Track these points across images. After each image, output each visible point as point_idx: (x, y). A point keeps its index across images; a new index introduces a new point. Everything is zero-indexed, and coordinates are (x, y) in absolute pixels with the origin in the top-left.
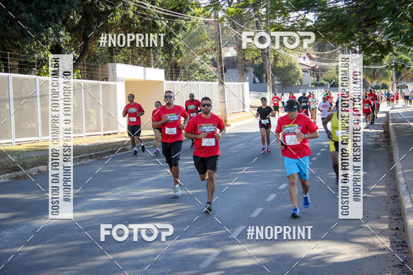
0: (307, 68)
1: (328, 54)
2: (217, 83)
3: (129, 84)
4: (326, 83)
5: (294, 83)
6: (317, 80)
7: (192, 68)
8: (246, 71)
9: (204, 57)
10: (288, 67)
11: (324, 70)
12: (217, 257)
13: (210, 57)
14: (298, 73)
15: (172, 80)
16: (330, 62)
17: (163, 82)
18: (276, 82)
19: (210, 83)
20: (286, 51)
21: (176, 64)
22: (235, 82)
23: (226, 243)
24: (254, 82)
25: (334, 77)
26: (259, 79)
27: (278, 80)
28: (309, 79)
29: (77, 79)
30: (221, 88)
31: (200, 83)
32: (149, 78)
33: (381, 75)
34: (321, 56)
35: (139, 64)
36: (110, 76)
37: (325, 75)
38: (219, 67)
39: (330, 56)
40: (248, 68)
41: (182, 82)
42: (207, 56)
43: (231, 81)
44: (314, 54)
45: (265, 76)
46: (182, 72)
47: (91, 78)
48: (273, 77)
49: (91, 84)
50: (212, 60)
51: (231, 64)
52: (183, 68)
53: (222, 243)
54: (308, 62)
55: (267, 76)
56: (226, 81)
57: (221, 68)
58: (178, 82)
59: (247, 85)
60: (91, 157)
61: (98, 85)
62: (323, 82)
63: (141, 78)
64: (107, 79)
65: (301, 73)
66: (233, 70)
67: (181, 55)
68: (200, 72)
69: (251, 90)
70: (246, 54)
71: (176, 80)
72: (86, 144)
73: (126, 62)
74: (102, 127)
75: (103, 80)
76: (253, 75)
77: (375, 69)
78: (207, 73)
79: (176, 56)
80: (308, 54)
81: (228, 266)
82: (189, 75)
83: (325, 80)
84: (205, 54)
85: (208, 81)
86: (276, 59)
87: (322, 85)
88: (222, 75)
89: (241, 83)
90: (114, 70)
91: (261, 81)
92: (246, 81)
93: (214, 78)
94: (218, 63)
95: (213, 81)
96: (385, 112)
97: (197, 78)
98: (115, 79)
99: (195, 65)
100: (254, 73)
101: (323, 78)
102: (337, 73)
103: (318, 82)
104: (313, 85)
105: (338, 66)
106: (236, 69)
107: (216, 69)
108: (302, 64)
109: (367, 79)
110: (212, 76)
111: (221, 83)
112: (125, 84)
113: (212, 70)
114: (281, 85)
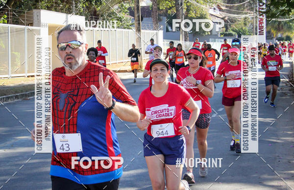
1: (236, 7)
2: (134, 30)
3: (51, 29)
4: (234, 33)
6: (226, 31)
7: (110, 16)
8: (159, 20)
9: (122, 5)
11: (233, 21)
13: (127, 6)
16: (238, 13)
19: (126, 30)
20: (198, 2)
21: (95, 12)
22: (150, 30)
24: (167, 30)
25: (242, 28)
26: (172, 28)
29: (3, 23)
30: (138, 35)
33: (285, 28)
34: (231, 7)
35: (61, 11)
36: (35, 22)
37: (234, 26)
38: (136, 15)
39: (238, 8)
40: (161, 17)
42: (124, 5)
43: (146, 29)
44: (223, 6)
46: (101, 19)
47: (17, 23)
49: (16, 29)
50: (130, 9)
51: (146, 13)
52: (102, 16)
54: (218, 13)
56: (142, 29)
57: (139, 16)
59: (161, 33)
60: (17, 97)
61: (24, 30)
62: (232, 32)
64: (32, 24)
66: (148, 18)
67: (101, 4)
69: (165, 37)
70: (161, 4)
72: (12, 85)
73: (49, 8)
74: (27, 69)
75: (28, 25)
76: (166, 24)
77: (280, 22)
78: (124, 20)
79: (96, 5)
80: (218, 6)
83: (233, 31)
84: (123, 3)
85: (125, 28)
86: (188, 10)
87: (230, 35)
88: (139, 24)
89: (155, 31)
90: (39, 16)
92: (161, 29)
94: (136, 12)
95: (130, 29)
96: (289, 63)
98: (39, 25)
99: (113, 13)
101: (231, 28)
102: (245, 24)
103: (227, 33)
104: (222, 34)
105: (245, 18)
106: (151, 18)
107: (132, 18)
108: (212, 15)
109: (272, 31)
110: (129, 24)
111: (139, 30)
112: (49, 29)
113: (129, 18)
114: (192, 34)
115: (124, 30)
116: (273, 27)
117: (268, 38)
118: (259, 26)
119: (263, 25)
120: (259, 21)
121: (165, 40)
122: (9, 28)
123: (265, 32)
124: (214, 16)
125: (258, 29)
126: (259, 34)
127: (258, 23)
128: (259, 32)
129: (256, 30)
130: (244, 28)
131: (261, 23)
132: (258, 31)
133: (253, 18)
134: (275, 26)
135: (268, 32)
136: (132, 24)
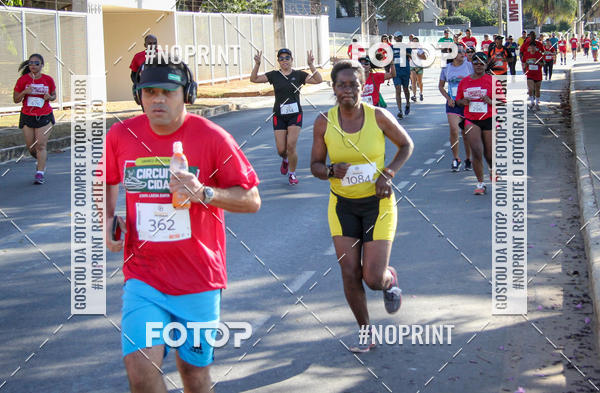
2: (272, 16)
3: (109, 16)
4: (464, 18)
5: (408, 18)
6: (450, 14)
12: (262, 327)
15: (191, 11)
17: (172, 13)
18: (378, 17)
19: (258, 16)
22: (304, 14)
23: (278, 302)
24: (339, 15)
25: (479, 9)
26: (347, 11)
27: (381, 13)
28: (438, 13)
29: (15, 6)
30: (278, 25)
31: (241, 15)
33: (558, 7)
36: (76, 2)
37: (463, 5)
41: (208, 14)
43: (296, 14)
45: (357, 5)
47: (41, 5)
48: (371, 7)
49: (41, 16)
53: (272, 301)
55: (360, 5)
56: (288, 13)
58: (200, 14)
59: (324, 20)
61: (53, 18)
62: (460, 16)
63: (133, 5)
64: (69, 7)
69: (333, 29)
71: (197, 10)
74: (61, 94)
75: (63, 9)
76: (336, 2)
81: (281, 343)
83: (463, 13)
85: (256, 13)
87: (457, 22)
88: (281, 3)
89: (314, 18)
91: (351, 14)
92: (324, 13)
93: (265, 7)
95: (264, 13)
97: (235, 7)
98: (84, 8)
101: (459, 9)
102: (484, 2)
103: (451, 17)
104: (442, 21)
109: (536, 14)
110: (263, 4)
111: (279, 16)
112: (103, 16)
114: (386, 22)
115: (253, 15)
116: (535, 5)
118: (510, 5)
119: (516, 1)
121: (333, 34)
122: (24, 16)
123: (520, 15)
125: (508, 9)
126: (511, 20)
128: (511, 15)
129: (505, 12)
130: (482, 8)
132: (509, 13)
134: (540, 4)
135: (527, 16)
136: (269, 5)
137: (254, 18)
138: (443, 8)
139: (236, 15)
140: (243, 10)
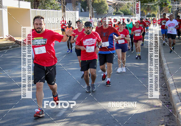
0: (111, 4)
2: (61, 11)
4: (121, 12)
5: (104, 12)
6: (117, 11)
7: (46, 2)
8: (77, 5)
10: (100, 3)
11: (120, 5)
14: (106, 7)
15: (35, 8)
17: (30, 9)
18: (94, 12)
22: (71, 11)
24: (81, 11)
25: (126, 10)
26: (84, 10)
27: (95, 11)
28: (112, 10)
30: (63, 14)
31: (51, 11)
32: (21, 7)
33: (152, 9)
37: (121, 8)
38: (62, 2)
40: (78, 3)
41: (40, 10)
43: (68, 10)
45: (87, 8)
46: (40, 4)
48: (92, 9)
51: (69, 0)
52: (41, 2)
55: (89, 8)
56: (66, 10)
57: (64, 2)
58: (38, 10)
59: (77, 13)
62: (120, 12)
63: (17, 7)
65: (108, 6)
66: (69, 4)
68: (51, 5)
69: (80, 15)
76: (81, 7)
77: (149, 5)
78: (55, 5)
82: (44, 6)
83: (121, 11)
85: (55, 10)
87: (119, 14)
88: (64, 7)
89: (74, 12)
90: (1, 2)
91: (85, 11)
92: (77, 10)
93: (59, 8)
95: (58, 10)
97: (49, 8)
100: (81, 6)
101: (120, 10)
102: (128, 7)
103: (117, 12)
104: (114, 13)
105: (128, 4)
106: (71, 3)
107: (60, 3)
108: (108, 2)
109: (144, 11)
110: (58, 7)
111: (64, 11)
112: (8, 10)
113: (58, 3)
114: (96, 13)
115: (55, 11)
116: (144, 9)
117: (141, 15)
118: (136, 8)
119: (139, 7)
120: (136, 5)
121: (80, 17)
123: (140, 12)
124: (110, 2)
127: (136, 6)
128: (137, 12)
129: (135, 11)
130: (127, 9)
131: (137, 6)
132: (136, 11)
133: (132, 3)
134: (146, 8)
135: (142, 12)
136: (60, 7)
137: (55, 12)
138: (115, 9)
139: (49, 10)
140: (51, 9)
